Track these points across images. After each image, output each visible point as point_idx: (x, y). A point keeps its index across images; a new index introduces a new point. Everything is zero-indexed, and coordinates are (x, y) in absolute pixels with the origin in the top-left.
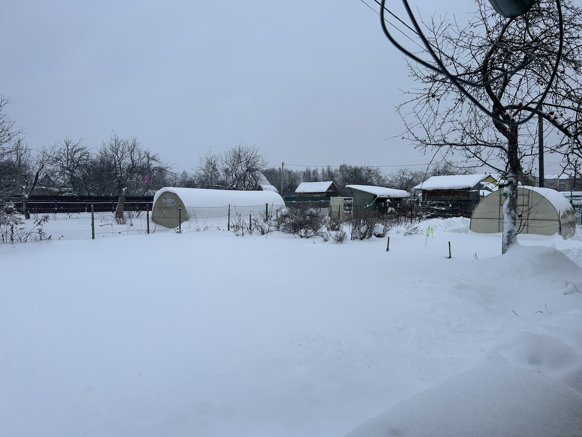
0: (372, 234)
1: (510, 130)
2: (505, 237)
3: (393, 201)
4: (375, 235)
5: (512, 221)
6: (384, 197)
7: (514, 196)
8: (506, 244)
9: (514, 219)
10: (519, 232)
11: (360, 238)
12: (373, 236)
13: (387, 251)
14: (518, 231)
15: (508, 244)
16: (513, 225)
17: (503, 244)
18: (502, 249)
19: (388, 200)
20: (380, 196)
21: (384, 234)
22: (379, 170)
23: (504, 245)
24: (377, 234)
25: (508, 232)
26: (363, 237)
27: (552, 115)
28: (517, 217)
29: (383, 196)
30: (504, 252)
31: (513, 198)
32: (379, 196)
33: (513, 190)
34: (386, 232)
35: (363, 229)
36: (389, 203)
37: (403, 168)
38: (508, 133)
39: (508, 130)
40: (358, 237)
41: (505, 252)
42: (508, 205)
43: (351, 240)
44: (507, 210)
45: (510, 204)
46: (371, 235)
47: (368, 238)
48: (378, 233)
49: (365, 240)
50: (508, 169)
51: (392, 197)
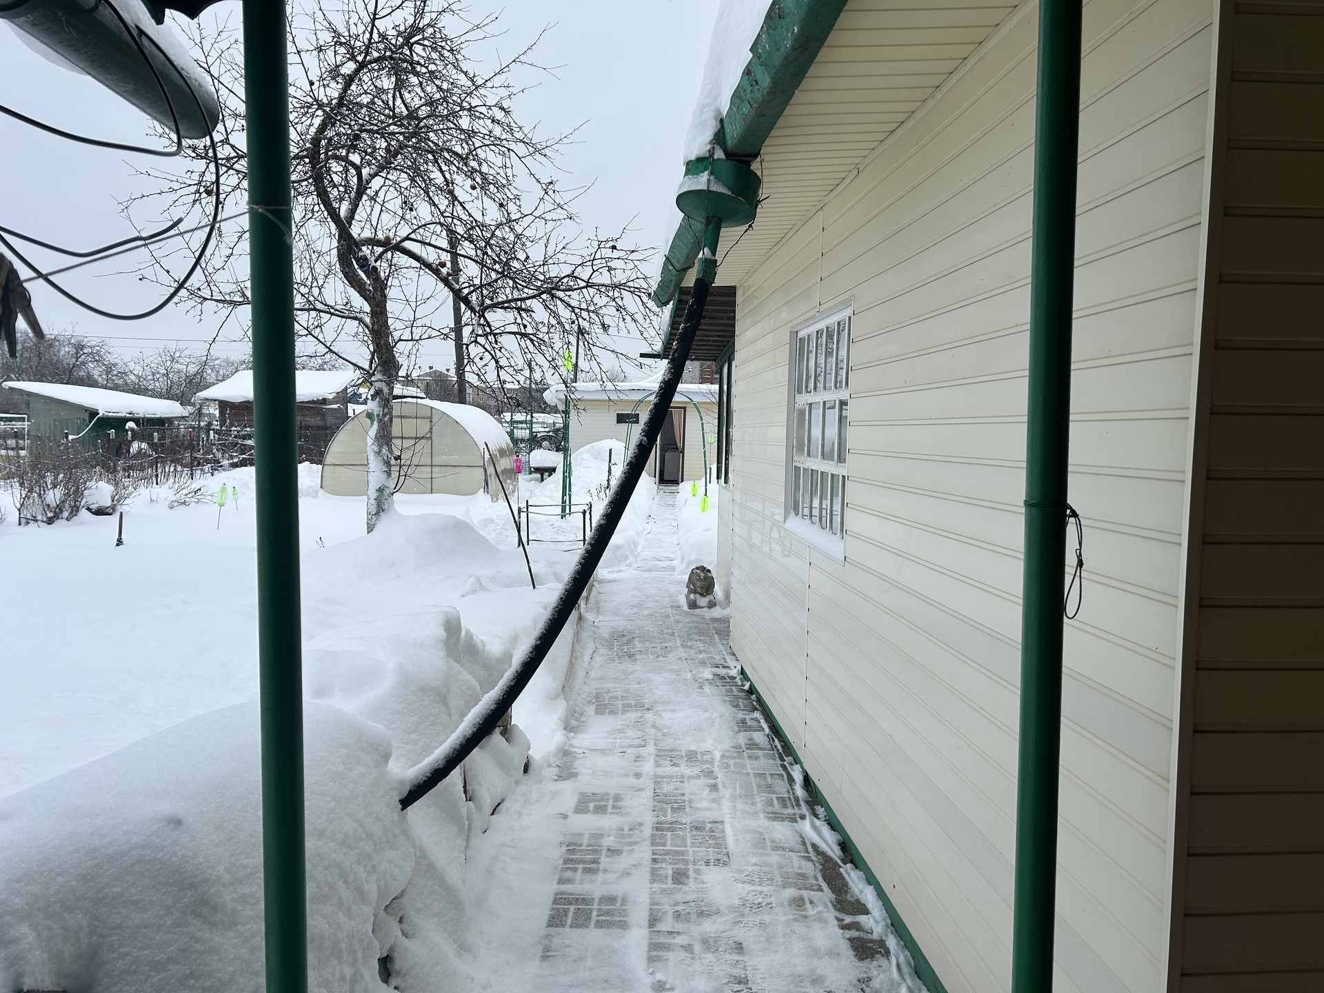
0: (78, 508)
1: (371, 288)
2: (372, 501)
3: (143, 426)
4: (89, 509)
5: (384, 467)
6: (118, 415)
7: (387, 418)
8: (374, 513)
9: (387, 463)
10: (397, 489)
11: (45, 520)
12: (84, 513)
13: (118, 545)
14: (395, 488)
15: (377, 514)
16: (385, 475)
17: (368, 514)
18: (368, 524)
19: (131, 424)
20: (106, 414)
21: (115, 505)
22: (104, 347)
23: (370, 517)
24: (94, 507)
25: (377, 490)
26: (54, 517)
27: (443, 267)
28: (393, 462)
29: (115, 414)
30: (370, 528)
31: (384, 423)
32: (103, 414)
33: (384, 408)
34: (118, 501)
35: (54, 496)
36: (132, 430)
37: (172, 346)
38: (368, 293)
39: (367, 287)
40: (39, 517)
41: (372, 530)
42: (376, 437)
43: (20, 524)
44: (373, 447)
45: (378, 435)
46: (77, 511)
47: (67, 519)
48: (96, 506)
49: (58, 523)
50: (373, 365)
51: (142, 415)
